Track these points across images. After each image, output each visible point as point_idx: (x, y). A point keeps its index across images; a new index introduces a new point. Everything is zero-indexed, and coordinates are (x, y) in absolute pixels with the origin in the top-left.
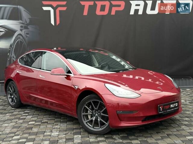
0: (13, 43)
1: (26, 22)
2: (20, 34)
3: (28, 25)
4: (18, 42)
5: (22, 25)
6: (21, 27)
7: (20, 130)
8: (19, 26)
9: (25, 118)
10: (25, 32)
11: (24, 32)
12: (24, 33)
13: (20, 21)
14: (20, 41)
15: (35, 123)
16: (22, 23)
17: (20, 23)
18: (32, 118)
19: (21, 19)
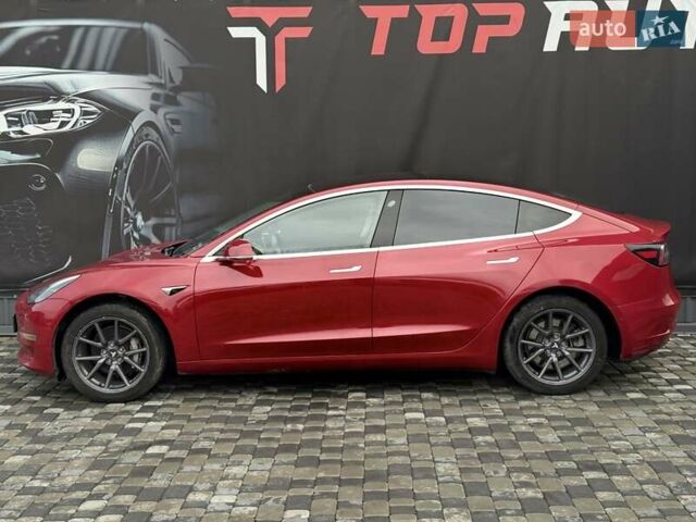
0: (126, 155)
1: (172, 80)
2: (149, 124)
3: (177, 90)
5: (158, 91)
6: (155, 97)
7: (110, 478)
8: (150, 93)
9: (140, 430)
10: (168, 117)
11: (166, 114)
12: (162, 118)
13: (153, 78)
14: (151, 147)
15: (169, 450)
16: (158, 85)
17: (150, 84)
18: (163, 428)
19: (155, 72)
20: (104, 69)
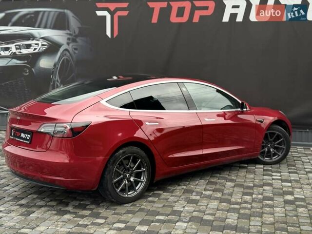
0: (58, 62)
1: (75, 33)
2: (66, 50)
3: (76, 36)
4: (64, 59)
6: (69, 39)
8: (66, 38)
11: (72, 46)
12: (71, 48)
13: (68, 32)
14: (67, 59)
16: (70, 34)
17: (67, 34)
19: (69, 29)
20: (50, 28)
